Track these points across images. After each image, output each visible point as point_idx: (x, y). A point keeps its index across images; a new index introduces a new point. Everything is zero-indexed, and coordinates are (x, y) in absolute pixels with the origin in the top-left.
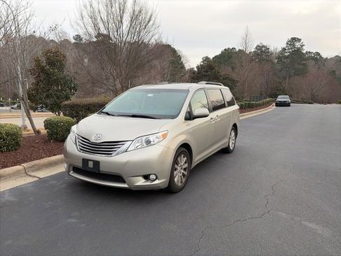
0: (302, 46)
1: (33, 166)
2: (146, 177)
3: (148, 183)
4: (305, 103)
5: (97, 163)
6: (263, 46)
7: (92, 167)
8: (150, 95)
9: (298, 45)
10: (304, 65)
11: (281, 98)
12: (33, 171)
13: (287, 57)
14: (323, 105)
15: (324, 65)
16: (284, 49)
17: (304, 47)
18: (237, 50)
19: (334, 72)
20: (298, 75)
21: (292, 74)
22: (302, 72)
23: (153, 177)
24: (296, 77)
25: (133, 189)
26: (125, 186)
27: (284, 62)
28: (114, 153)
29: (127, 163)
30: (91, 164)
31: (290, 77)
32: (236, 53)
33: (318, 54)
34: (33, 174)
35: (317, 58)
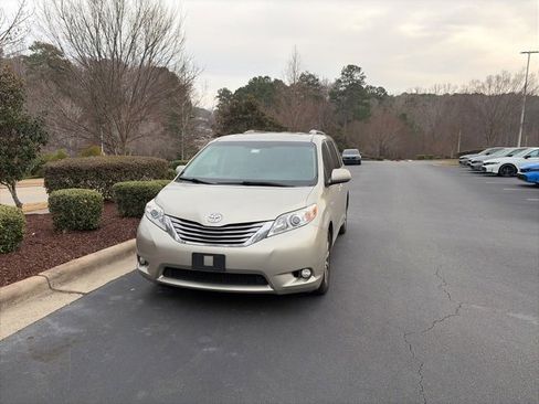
0: (363, 78)
1: (60, 274)
2: (297, 274)
3: (302, 282)
4: (373, 159)
5: (220, 259)
6: (310, 76)
7: (212, 264)
8: (255, 151)
9: (357, 76)
10: (366, 104)
11: (349, 153)
12: (61, 283)
13: (343, 93)
14: (394, 162)
15: (391, 106)
16: (339, 81)
17: (365, 80)
18: (273, 80)
19: (404, 115)
20: (359, 120)
21: (351, 118)
22: (363, 116)
23: (306, 273)
24: (356, 122)
25: (279, 293)
26: (268, 289)
27: (339, 100)
28: (248, 241)
29: (272, 254)
30: (209, 261)
31: (349, 122)
32: (271, 84)
33: (382, 90)
34: (63, 288)
35: (381, 96)
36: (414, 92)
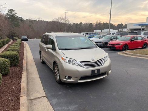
5: (99, 70)
7: (97, 73)
9: (13, 13)
11: (24, 37)
16: (7, 14)
17: (16, 14)
19: (30, 26)
28: (103, 64)
33: (21, 18)
36: (30, 19)
